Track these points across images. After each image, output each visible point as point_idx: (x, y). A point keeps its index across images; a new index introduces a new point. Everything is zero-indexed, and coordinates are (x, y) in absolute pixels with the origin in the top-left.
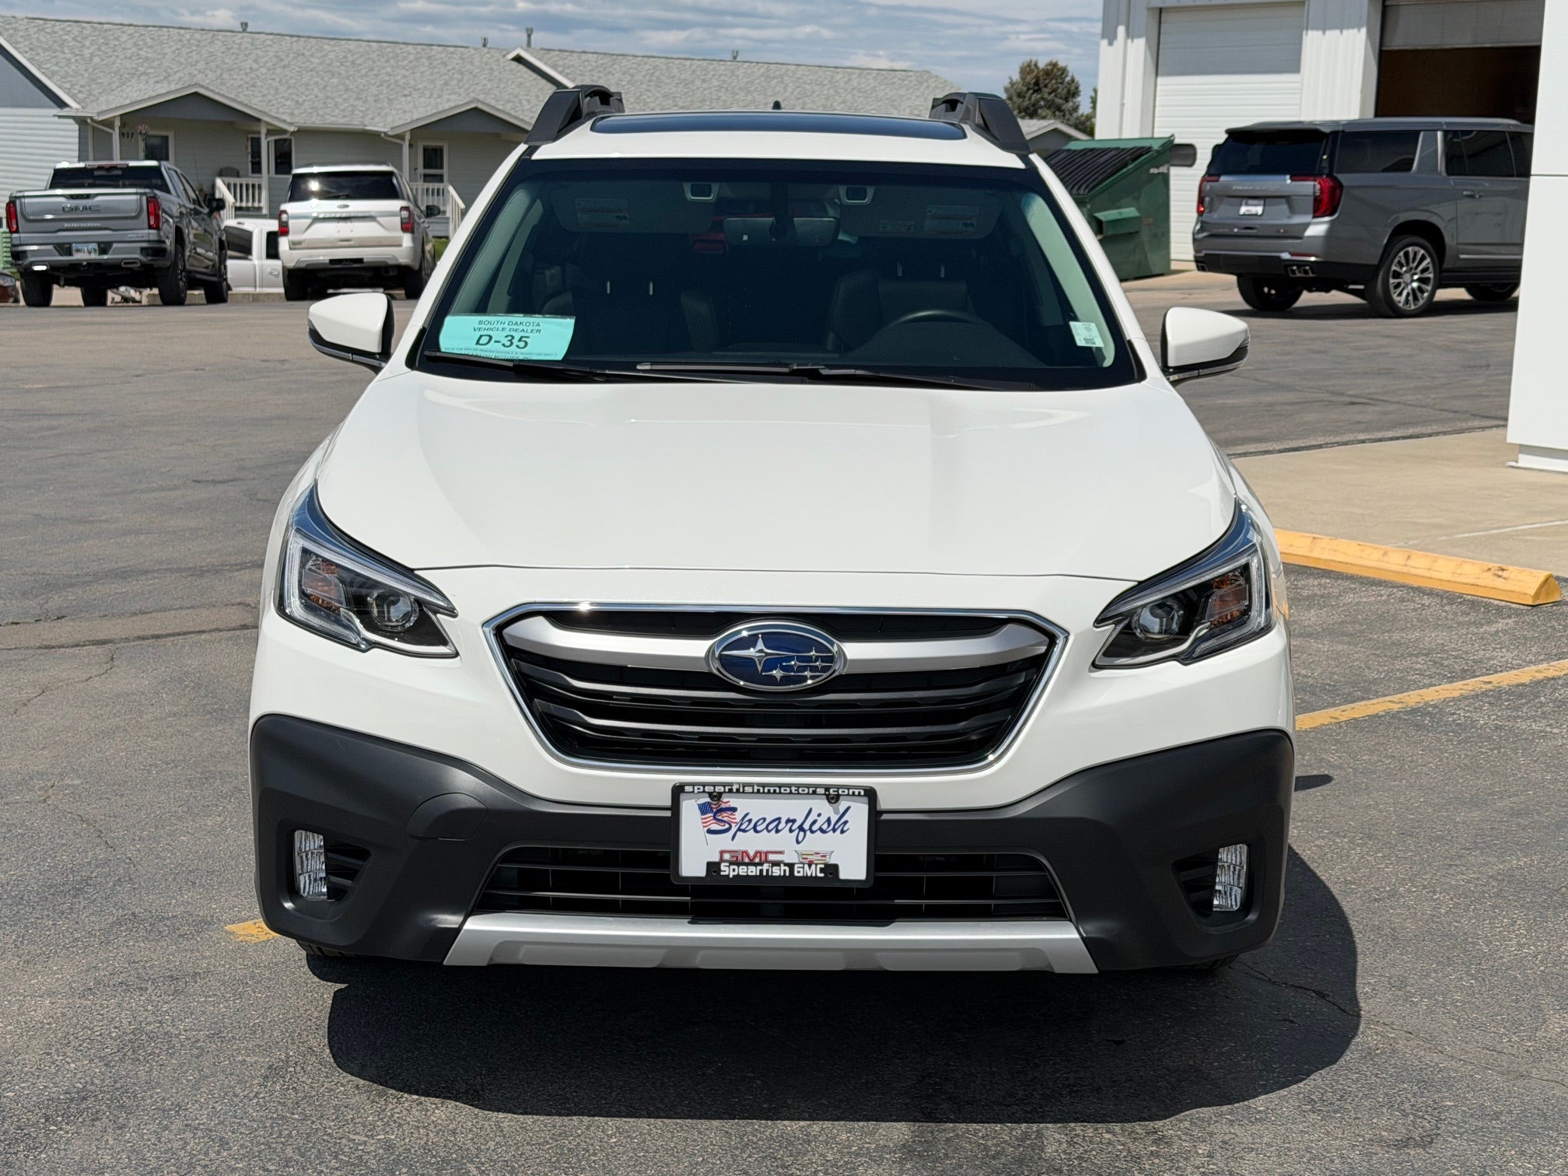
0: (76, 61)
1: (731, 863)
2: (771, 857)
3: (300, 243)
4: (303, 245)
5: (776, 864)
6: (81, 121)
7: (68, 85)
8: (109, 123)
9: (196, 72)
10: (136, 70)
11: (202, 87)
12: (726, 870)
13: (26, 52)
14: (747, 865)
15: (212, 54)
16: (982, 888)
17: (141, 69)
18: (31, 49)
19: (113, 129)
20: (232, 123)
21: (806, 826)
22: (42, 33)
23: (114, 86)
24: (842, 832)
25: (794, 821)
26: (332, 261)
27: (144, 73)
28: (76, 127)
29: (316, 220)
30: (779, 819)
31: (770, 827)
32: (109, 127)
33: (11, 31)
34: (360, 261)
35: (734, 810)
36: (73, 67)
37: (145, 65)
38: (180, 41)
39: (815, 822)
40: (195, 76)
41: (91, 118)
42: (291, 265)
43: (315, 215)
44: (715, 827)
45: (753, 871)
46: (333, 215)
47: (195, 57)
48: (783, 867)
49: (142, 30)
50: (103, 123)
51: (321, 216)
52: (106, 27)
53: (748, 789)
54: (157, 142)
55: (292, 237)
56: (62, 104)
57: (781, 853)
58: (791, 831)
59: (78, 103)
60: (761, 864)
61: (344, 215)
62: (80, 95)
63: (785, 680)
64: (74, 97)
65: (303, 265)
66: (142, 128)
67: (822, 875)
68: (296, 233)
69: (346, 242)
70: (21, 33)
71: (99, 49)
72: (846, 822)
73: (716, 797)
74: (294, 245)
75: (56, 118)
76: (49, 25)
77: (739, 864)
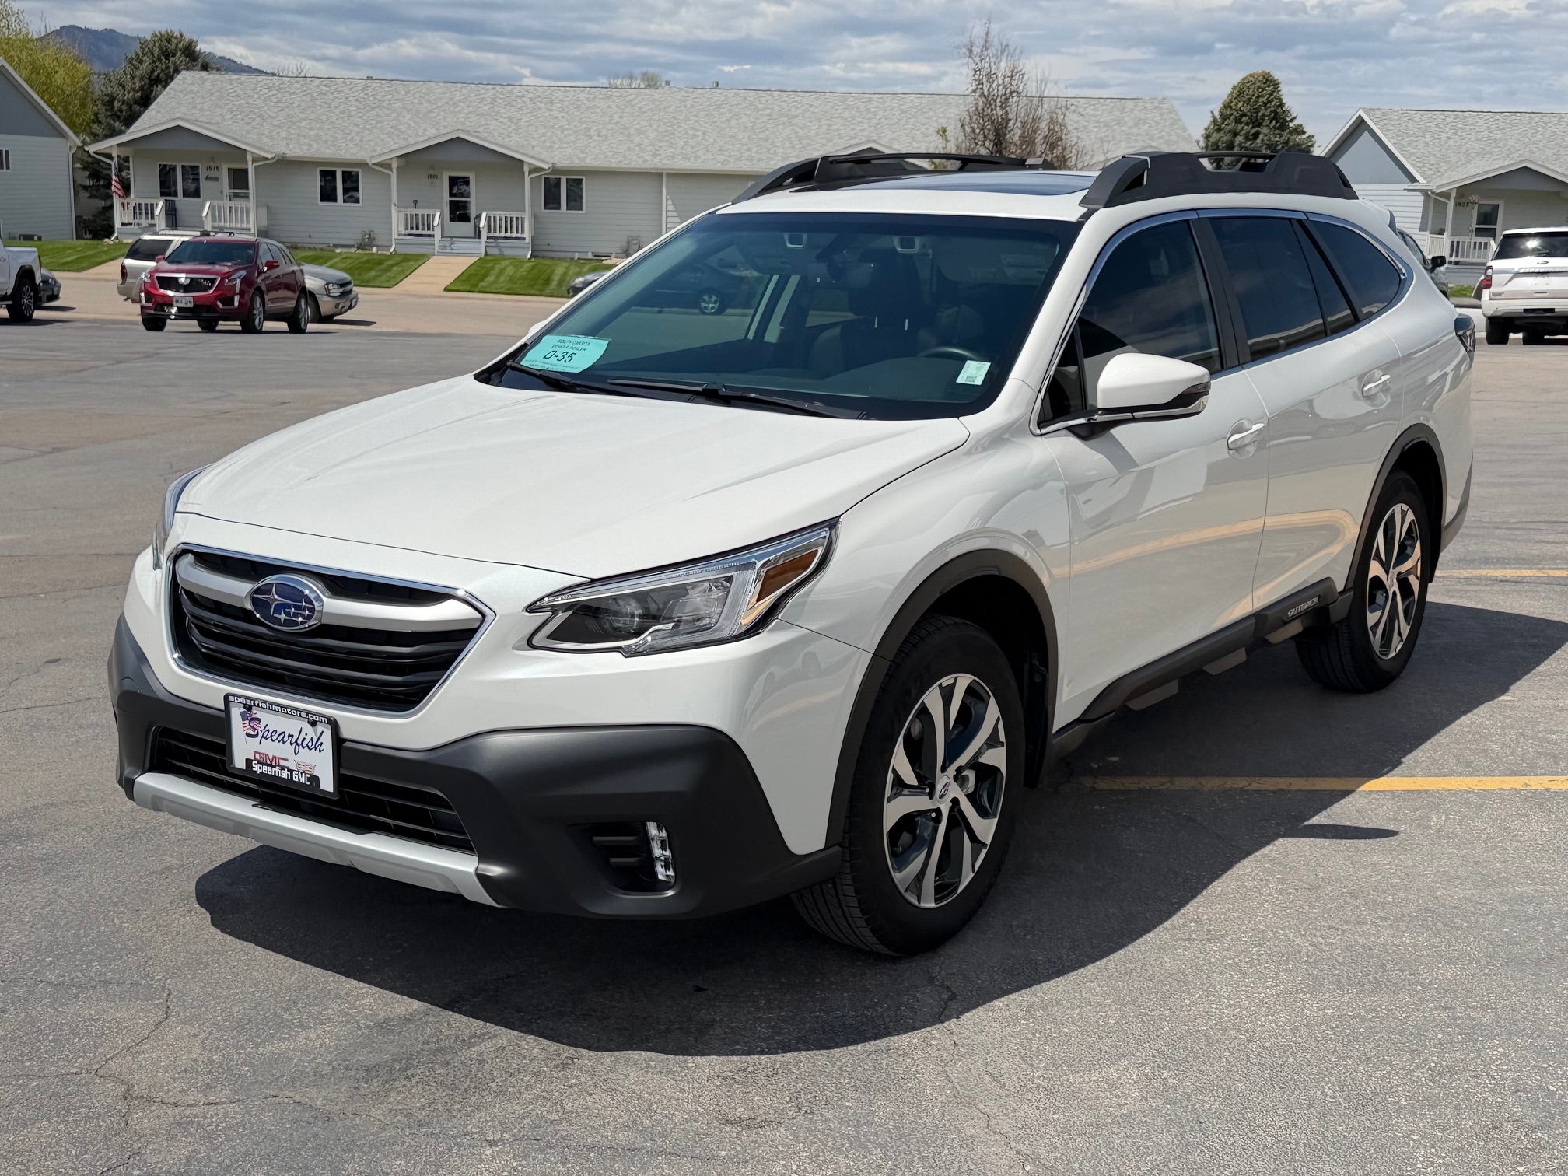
0: (1434, 144)
1: (259, 763)
2: (282, 763)
3: (1500, 294)
4: (1503, 296)
5: (283, 768)
6: (1425, 193)
7: (1420, 164)
8: (1446, 195)
9: (1535, 150)
10: (1484, 149)
11: (1531, 161)
12: (256, 767)
13: (1393, 138)
14: (268, 765)
15: (1555, 134)
16: (422, 817)
17: (1488, 149)
18: (1398, 135)
19: (1449, 200)
20: (1557, 193)
21: (299, 742)
22: (1411, 122)
23: (1460, 163)
24: (320, 751)
25: (292, 736)
26: (1526, 311)
27: (1489, 152)
28: (1422, 198)
29: (1518, 274)
30: (284, 733)
31: (280, 738)
32: (1445, 198)
33: (1385, 121)
34: (1552, 310)
35: (259, 720)
36: (1429, 149)
37: (1493, 145)
38: (1530, 123)
39: (304, 739)
40: (1534, 153)
41: (1431, 190)
42: (1490, 313)
43: (1516, 270)
44: (250, 732)
45: (270, 771)
46: (1532, 270)
47: (1539, 137)
48: (287, 772)
49: (1498, 116)
50: (1441, 194)
51: (1522, 271)
52: (1467, 114)
53: (264, 705)
54: (1488, 209)
55: (1493, 289)
56: (1413, 180)
57: (287, 760)
58: (291, 744)
59: (1425, 179)
60: (274, 767)
61: (1542, 270)
62: (1429, 172)
63: (287, 623)
64: (1423, 174)
65: (1500, 314)
66: (1474, 198)
67: (308, 783)
68: (1499, 285)
69: (1542, 294)
70: (1393, 123)
71: (1456, 133)
72: (321, 744)
73: (249, 708)
74: (1495, 296)
75: (1406, 192)
76: (1418, 115)
77: (263, 764)
